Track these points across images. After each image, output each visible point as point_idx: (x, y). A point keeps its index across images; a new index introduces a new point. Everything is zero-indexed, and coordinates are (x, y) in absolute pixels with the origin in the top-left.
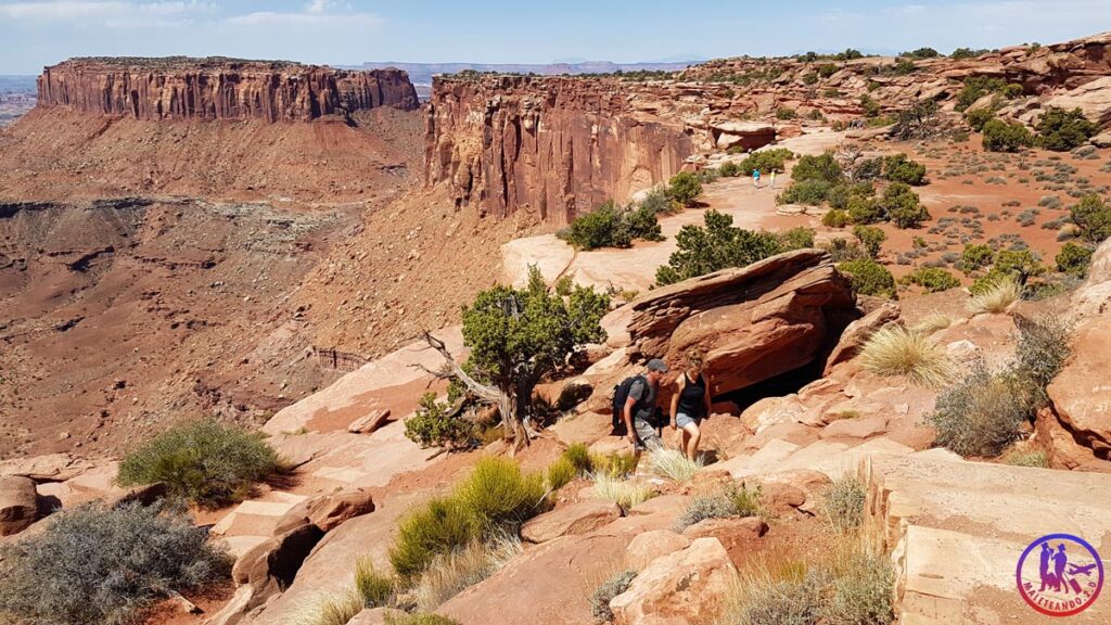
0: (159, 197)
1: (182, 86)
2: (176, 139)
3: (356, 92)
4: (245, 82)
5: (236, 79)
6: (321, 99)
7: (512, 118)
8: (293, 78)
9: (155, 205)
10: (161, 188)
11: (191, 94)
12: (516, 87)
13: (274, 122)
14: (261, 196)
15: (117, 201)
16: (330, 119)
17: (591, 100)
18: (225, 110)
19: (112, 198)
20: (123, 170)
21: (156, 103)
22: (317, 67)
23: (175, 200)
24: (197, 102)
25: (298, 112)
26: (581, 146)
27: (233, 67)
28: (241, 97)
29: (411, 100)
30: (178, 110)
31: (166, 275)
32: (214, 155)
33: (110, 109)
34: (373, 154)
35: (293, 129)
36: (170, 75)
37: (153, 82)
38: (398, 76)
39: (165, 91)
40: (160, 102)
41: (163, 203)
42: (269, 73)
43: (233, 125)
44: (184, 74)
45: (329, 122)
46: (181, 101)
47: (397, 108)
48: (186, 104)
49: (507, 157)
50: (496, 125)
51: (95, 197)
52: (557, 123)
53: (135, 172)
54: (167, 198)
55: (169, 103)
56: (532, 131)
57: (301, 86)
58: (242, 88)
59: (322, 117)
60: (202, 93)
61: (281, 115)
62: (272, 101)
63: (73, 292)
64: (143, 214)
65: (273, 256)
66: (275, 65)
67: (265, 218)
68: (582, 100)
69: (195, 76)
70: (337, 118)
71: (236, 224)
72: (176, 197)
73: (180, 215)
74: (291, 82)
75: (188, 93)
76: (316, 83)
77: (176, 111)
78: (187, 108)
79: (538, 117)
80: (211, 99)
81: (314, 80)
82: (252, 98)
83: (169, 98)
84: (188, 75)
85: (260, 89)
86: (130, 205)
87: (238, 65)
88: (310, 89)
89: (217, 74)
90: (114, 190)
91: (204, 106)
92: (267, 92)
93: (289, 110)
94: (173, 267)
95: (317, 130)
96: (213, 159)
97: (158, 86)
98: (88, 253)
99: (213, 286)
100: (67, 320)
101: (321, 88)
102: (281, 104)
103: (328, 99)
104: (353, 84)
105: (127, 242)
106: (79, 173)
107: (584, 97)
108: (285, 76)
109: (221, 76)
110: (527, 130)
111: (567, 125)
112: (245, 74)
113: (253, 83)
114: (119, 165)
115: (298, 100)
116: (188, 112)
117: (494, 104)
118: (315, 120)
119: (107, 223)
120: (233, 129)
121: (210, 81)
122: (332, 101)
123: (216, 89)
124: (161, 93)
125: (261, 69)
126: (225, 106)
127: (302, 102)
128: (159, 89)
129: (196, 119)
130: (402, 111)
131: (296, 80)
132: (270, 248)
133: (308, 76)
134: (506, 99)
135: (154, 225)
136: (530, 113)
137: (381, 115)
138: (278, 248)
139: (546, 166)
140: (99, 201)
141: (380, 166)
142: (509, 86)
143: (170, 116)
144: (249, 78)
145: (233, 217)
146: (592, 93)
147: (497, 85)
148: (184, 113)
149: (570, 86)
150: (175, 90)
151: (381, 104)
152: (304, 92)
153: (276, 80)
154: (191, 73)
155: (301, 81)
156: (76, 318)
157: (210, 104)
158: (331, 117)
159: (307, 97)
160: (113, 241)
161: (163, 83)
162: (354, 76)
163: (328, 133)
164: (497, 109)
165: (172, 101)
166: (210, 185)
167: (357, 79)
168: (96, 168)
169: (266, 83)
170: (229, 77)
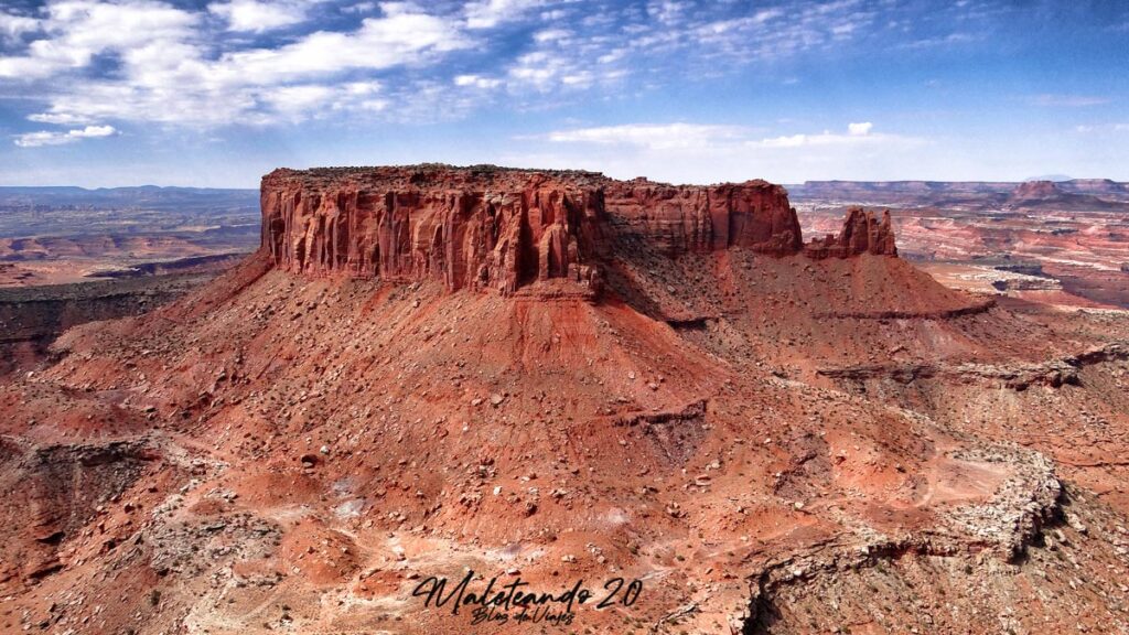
1: (332, 213)
3: (689, 222)
4: (429, 206)
5: (415, 201)
6: (544, 247)
8: (498, 200)
11: (344, 228)
13: (456, 289)
15: (92, 449)
16: (556, 288)
18: (392, 261)
21: (297, 242)
23: (183, 463)
24: (352, 243)
25: (496, 273)
27: (417, 179)
28: (417, 236)
29: (787, 237)
30: (323, 256)
34: (629, 381)
36: (324, 195)
37: (300, 205)
38: (768, 195)
39: (311, 221)
40: (303, 240)
41: (166, 463)
42: (460, 189)
44: (338, 193)
45: (548, 297)
46: (327, 240)
47: (759, 251)
48: (336, 245)
55: (312, 243)
57: (508, 215)
58: (420, 219)
59: (538, 284)
61: (468, 277)
62: (458, 246)
69: (353, 195)
72: (192, 452)
74: (493, 209)
75: (339, 226)
76: (537, 212)
77: (319, 258)
78: (336, 253)
80: (373, 237)
81: (536, 204)
82: (431, 240)
83: (313, 235)
84: (342, 195)
85: (444, 222)
86: (119, 457)
87: (426, 175)
88: (524, 223)
89: (386, 193)
91: (361, 251)
92: (452, 228)
93: (481, 268)
95: (520, 315)
97: (304, 214)
102: (470, 255)
103: (557, 246)
104: (685, 209)
108: (486, 196)
109: (389, 196)
112: (432, 193)
113: (440, 209)
115: (499, 245)
116: (336, 260)
118: (523, 290)
120: (394, 298)
121: (375, 206)
123: (383, 220)
124: (306, 225)
126: (392, 252)
127: (504, 251)
128: (304, 220)
129: (347, 272)
130: (767, 258)
131: (498, 204)
133: (526, 195)
137: (728, 265)
141: (630, 417)
143: (312, 266)
144: (436, 200)
148: (331, 262)
150: (324, 221)
151: (730, 243)
152: (511, 230)
153: (472, 204)
154: (347, 192)
155: (510, 206)
157: (371, 248)
158: (557, 285)
159: (515, 240)
161: (315, 206)
162: (688, 195)
165: (314, 240)
167: (693, 201)
170: (401, 198)
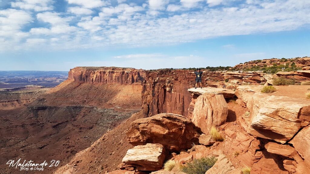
0: (86, 106)
1: (99, 74)
2: (95, 89)
4: (115, 73)
5: (113, 72)
6: (135, 78)
7: (163, 86)
8: (128, 72)
9: (85, 108)
10: (87, 103)
11: (101, 76)
12: (165, 74)
13: (122, 84)
14: (113, 106)
15: (73, 107)
16: (137, 84)
17: (191, 80)
18: (109, 81)
19: (73, 106)
20: (79, 97)
21: (92, 79)
22: (135, 69)
23: (89, 107)
24: (102, 79)
25: (128, 82)
26: (187, 100)
27: (113, 69)
28: (114, 77)
30: (97, 81)
31: (78, 131)
32: (104, 94)
33: (81, 80)
35: (126, 87)
36: (96, 72)
37: (92, 73)
39: (94, 76)
40: (93, 79)
41: (86, 108)
42: (122, 71)
43: (111, 85)
44: (100, 71)
46: (98, 78)
48: (99, 79)
49: (160, 102)
50: (156, 89)
51: (67, 105)
52: (178, 89)
53: (82, 98)
54: (88, 106)
55: (95, 79)
56: (170, 91)
57: (130, 74)
58: (114, 75)
59: (135, 83)
60: (104, 76)
61: (124, 83)
62: (122, 79)
63: (50, 135)
64: (80, 110)
65: (105, 128)
66: (123, 69)
67: (110, 114)
68: (188, 80)
69: (102, 72)
70: (139, 83)
71: (102, 115)
72: (90, 106)
73: (90, 111)
74: (127, 73)
76: (134, 74)
79: (172, 86)
80: (106, 78)
81: (134, 73)
82: (117, 78)
83: (95, 78)
84: (100, 72)
85: (119, 75)
86: (77, 108)
87: (114, 69)
88: (132, 75)
89: (108, 71)
90: (74, 103)
91: (104, 80)
92: (120, 76)
93: (126, 81)
94: (81, 128)
95: (133, 87)
96: (103, 95)
98: (60, 122)
99: (85, 137)
100: (43, 145)
101: (135, 75)
102: (124, 80)
105: (73, 119)
106: (67, 98)
107: (188, 78)
108: (126, 72)
109: (109, 72)
110: (168, 92)
111: (181, 90)
112: (116, 71)
113: (118, 74)
114: (78, 96)
115: (129, 78)
116: (99, 81)
117: (156, 81)
118: (133, 84)
119: (69, 113)
120: (111, 86)
121: (106, 73)
122: (138, 79)
123: (108, 75)
124: (93, 76)
125: (120, 70)
126: (109, 80)
127: (130, 79)
128: (93, 75)
132: (105, 125)
133: (132, 72)
134: (161, 79)
135: (82, 114)
136: (169, 85)
138: (106, 125)
139: (174, 108)
140: (68, 107)
142: (163, 73)
143: (95, 82)
144: (117, 72)
145: (102, 113)
146: (192, 77)
147: (159, 73)
149: (183, 73)
150: (97, 75)
152: (130, 76)
153: (123, 73)
154: (101, 71)
156: (46, 144)
157: (106, 79)
158: (137, 83)
159: (131, 77)
160: (69, 119)
161: (94, 73)
163: (136, 88)
164: (157, 82)
165: (96, 78)
166: (101, 102)
168: (72, 97)
169: (120, 74)
170: (111, 72)
